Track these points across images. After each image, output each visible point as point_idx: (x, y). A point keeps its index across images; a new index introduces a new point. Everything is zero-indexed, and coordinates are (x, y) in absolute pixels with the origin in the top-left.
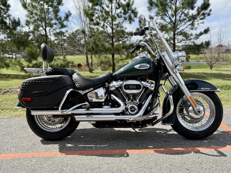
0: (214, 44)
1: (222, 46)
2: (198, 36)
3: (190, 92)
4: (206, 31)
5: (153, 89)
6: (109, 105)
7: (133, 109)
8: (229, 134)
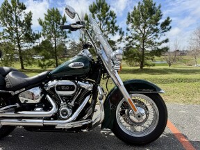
0: (172, 49)
1: (178, 51)
2: (160, 44)
3: (130, 94)
4: (166, 41)
5: (90, 89)
6: (42, 107)
7: (65, 113)
8: (175, 138)
